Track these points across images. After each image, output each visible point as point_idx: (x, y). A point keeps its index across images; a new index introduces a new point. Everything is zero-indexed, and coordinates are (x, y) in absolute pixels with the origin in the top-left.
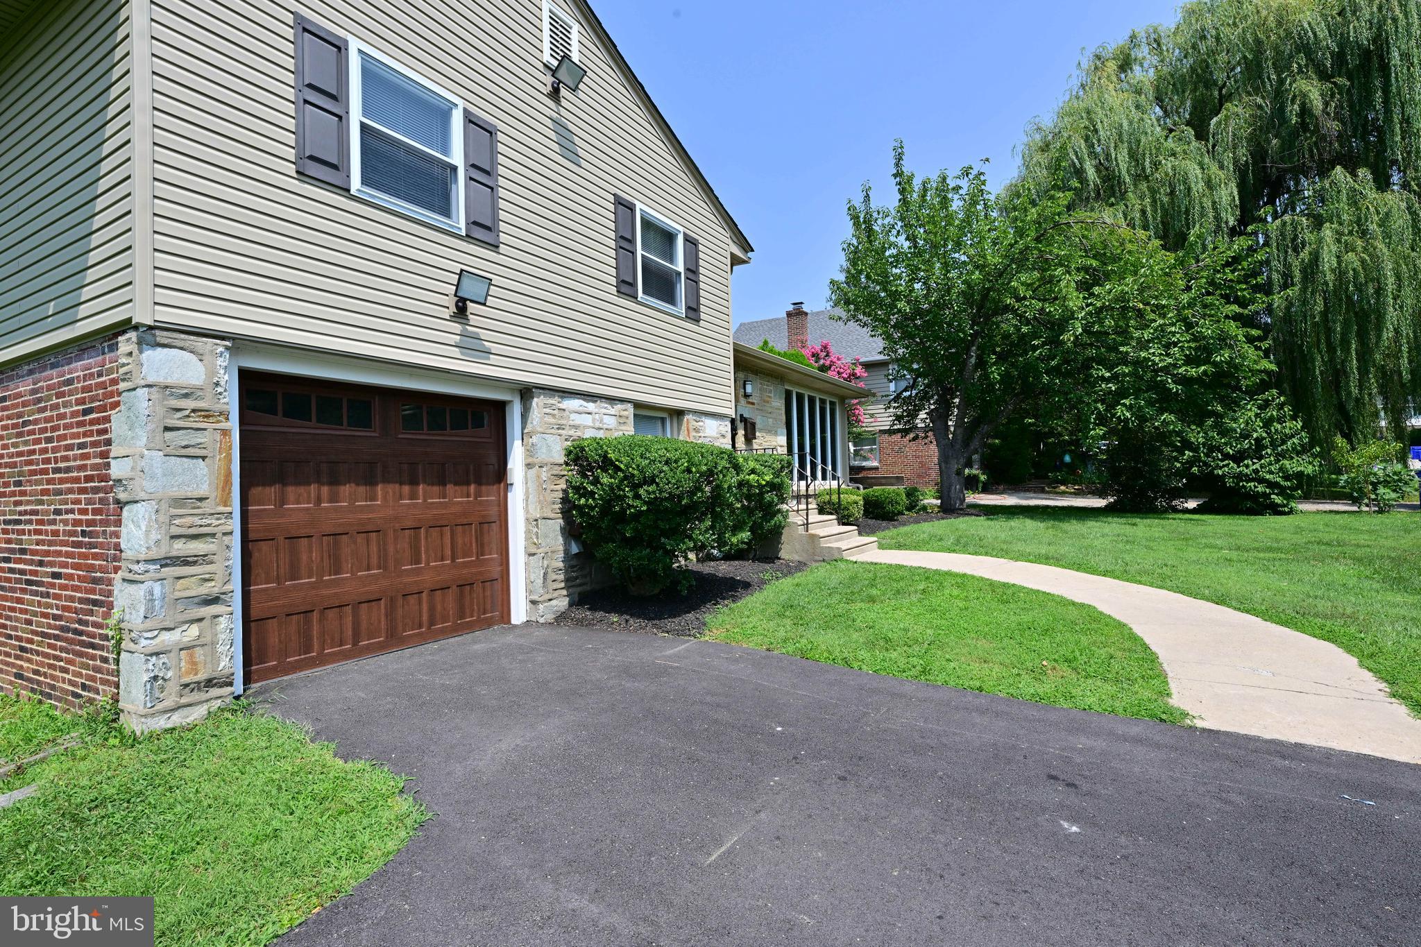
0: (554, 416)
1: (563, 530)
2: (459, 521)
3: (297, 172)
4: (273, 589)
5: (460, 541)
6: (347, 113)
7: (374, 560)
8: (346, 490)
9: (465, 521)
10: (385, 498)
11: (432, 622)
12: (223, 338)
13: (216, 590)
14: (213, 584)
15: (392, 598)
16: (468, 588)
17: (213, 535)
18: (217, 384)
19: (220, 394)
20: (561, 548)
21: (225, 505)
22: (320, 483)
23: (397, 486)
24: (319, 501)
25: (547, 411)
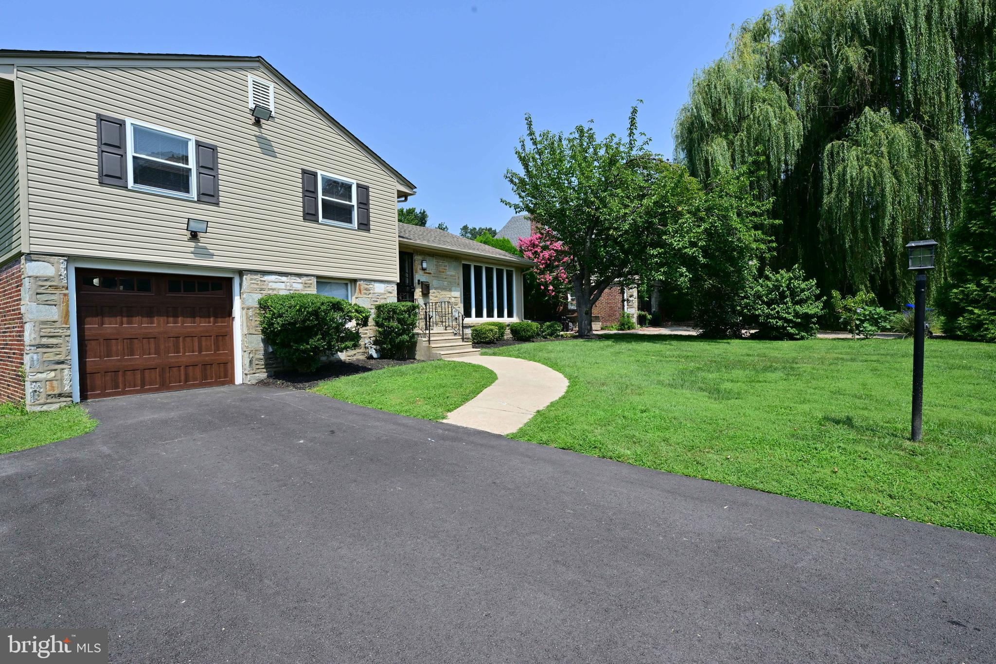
0: (257, 284)
1: (263, 341)
2: (203, 335)
3: (99, 183)
4: (98, 360)
5: (204, 344)
6: (126, 153)
7: (153, 350)
8: (137, 319)
9: (207, 334)
10: (158, 323)
11: (186, 380)
12: (63, 256)
13: (62, 358)
14: (61, 356)
15: (163, 369)
16: (209, 366)
17: (61, 336)
18: (61, 275)
19: (62, 279)
20: (262, 349)
21: (66, 324)
22: (122, 316)
23: (165, 318)
24: (122, 323)
25: (253, 282)
